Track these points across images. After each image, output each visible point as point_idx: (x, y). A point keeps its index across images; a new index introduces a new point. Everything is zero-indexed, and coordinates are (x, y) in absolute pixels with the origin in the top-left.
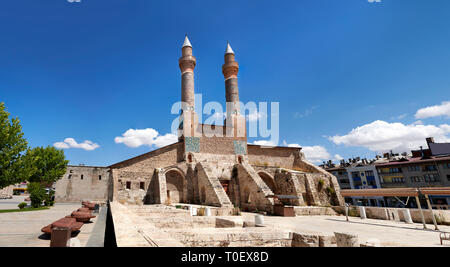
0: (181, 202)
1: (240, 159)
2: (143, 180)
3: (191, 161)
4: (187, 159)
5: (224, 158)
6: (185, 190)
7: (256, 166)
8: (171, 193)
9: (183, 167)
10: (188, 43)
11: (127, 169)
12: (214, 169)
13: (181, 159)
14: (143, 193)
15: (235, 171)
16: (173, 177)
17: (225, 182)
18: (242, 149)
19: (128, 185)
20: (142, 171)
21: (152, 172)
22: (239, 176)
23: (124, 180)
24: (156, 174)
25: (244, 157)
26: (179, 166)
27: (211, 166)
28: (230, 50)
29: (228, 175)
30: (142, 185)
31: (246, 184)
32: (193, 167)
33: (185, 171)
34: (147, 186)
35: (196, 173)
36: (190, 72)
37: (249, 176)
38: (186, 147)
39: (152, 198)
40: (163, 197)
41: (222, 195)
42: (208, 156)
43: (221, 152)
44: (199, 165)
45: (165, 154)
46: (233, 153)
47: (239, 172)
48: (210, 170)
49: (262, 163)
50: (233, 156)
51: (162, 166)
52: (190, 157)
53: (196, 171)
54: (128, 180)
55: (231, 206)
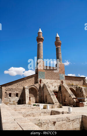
0: (36, 102)
1: (62, 82)
2: (17, 92)
3: (41, 83)
4: (39, 82)
5: (56, 82)
6: (38, 97)
7: (69, 85)
8: (31, 98)
9: (37, 86)
10: (40, 31)
11: (10, 87)
12: (51, 87)
13: (36, 82)
14: (17, 99)
15: (60, 88)
16: (32, 91)
17: (56, 93)
18: (63, 78)
19: (10, 95)
20: (17, 88)
21: (22, 88)
22: (62, 90)
23: (8, 92)
24: (24, 89)
25: (64, 81)
26: (36, 85)
27: (50, 85)
28: (58, 36)
29: (57, 89)
30: (17, 95)
31: (65, 93)
32: (42, 86)
33: (38, 87)
34: (19, 95)
35: (43, 88)
36: (41, 43)
37: (66, 90)
38: (39, 76)
39: (22, 101)
40: (27, 101)
41: (54, 99)
42: (48, 81)
43: (54, 79)
44: (44, 85)
45: (29, 80)
46: (59, 79)
47: (62, 88)
48: (49, 87)
49: (71, 83)
50: (59, 81)
51: (27, 85)
52: (40, 81)
53: (43, 87)
54: (10, 92)
55: (58, 103)
